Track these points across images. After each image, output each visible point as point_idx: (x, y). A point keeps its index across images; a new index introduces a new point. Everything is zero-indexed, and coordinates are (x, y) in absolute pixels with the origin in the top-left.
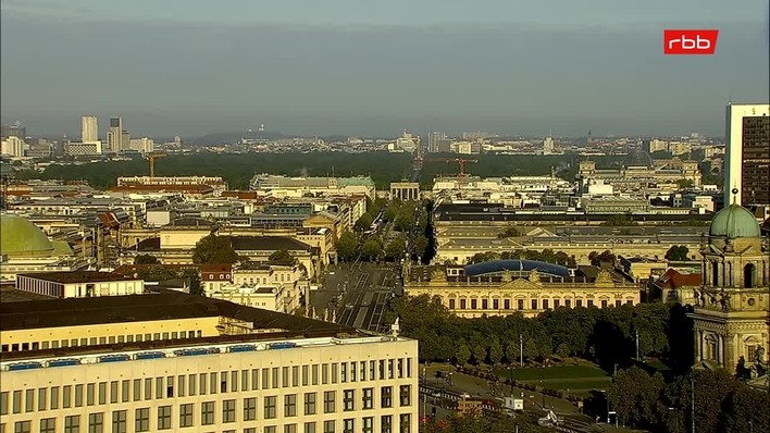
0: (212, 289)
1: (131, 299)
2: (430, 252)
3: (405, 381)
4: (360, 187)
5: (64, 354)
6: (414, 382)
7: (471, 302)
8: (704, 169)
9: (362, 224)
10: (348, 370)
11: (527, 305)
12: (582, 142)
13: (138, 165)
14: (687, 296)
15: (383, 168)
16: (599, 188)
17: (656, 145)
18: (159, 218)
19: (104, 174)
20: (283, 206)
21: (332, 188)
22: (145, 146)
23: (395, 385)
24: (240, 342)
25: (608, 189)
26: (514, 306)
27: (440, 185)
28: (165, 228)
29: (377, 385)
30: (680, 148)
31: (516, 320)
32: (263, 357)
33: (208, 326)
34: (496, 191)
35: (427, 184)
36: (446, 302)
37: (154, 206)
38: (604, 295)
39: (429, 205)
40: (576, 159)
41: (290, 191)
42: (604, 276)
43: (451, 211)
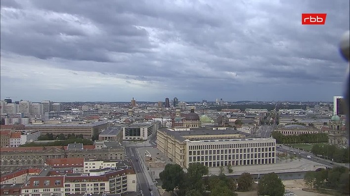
0: (238, 129)
1: (224, 130)
2: (278, 123)
3: (273, 147)
4: (265, 111)
5: (212, 139)
6: (275, 147)
7: (286, 133)
8: (330, 108)
9: (265, 118)
10: (263, 144)
11: (297, 133)
12: (306, 103)
13: (225, 107)
14: (326, 132)
15: (270, 107)
16: (310, 111)
17: (321, 104)
18: (229, 116)
19: (219, 108)
20: (251, 115)
21: (260, 111)
22: (227, 103)
23: (272, 147)
24: (243, 139)
25: (312, 112)
26: (294, 133)
27: (280, 111)
28: (230, 118)
29: (268, 147)
30: (325, 104)
31: (295, 136)
32: (247, 141)
33: (237, 135)
34: (291, 111)
35: (278, 110)
36: (281, 132)
37: (227, 114)
38: (311, 131)
39: (278, 114)
40: (305, 106)
41: (252, 111)
42: (311, 128)
43: (282, 115)
